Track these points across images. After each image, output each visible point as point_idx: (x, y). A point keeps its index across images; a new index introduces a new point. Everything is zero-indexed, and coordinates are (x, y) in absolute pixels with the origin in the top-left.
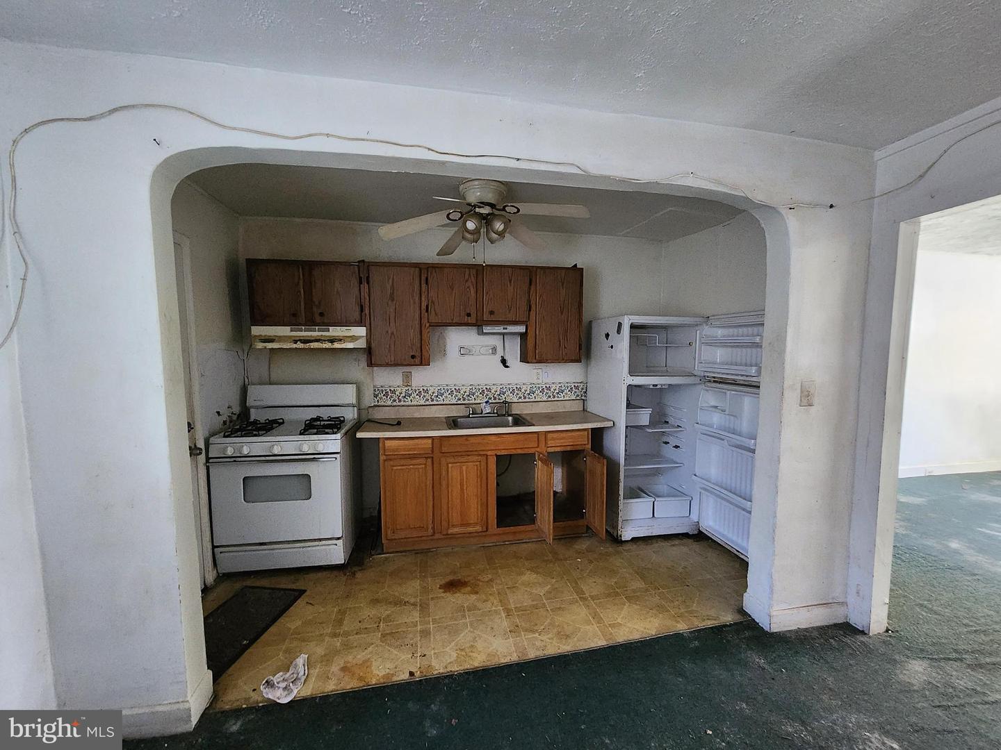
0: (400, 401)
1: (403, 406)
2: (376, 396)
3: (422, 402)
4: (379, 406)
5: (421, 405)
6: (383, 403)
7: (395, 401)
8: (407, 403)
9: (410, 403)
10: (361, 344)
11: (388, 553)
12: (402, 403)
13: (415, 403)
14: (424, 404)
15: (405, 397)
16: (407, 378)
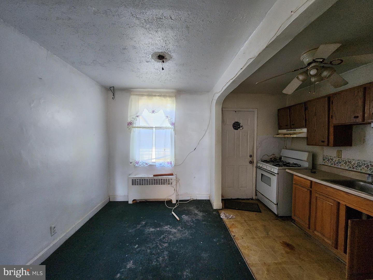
0: (335, 165)
1: (336, 167)
2: (324, 160)
3: (347, 168)
4: (324, 165)
5: (345, 170)
6: (326, 164)
7: (332, 164)
8: (338, 167)
9: (340, 167)
10: (305, 135)
11: (295, 224)
12: (336, 166)
13: (343, 167)
14: (348, 169)
15: (337, 163)
16: (339, 153)
